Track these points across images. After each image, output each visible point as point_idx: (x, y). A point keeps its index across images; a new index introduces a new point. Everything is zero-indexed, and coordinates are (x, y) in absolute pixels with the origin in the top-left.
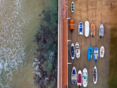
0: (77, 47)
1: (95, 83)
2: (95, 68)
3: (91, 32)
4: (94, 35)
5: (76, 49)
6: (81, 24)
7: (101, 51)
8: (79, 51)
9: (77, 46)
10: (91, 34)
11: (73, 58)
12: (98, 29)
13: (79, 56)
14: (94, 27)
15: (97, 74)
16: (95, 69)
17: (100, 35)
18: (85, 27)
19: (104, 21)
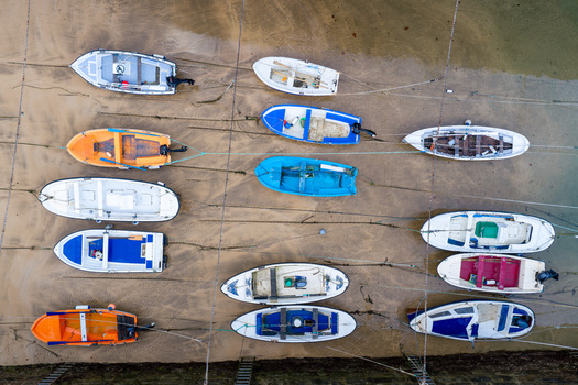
0: (264, 287)
1: (520, 143)
2: (415, 139)
3: (140, 162)
4: (165, 140)
5: (275, 295)
6: (73, 250)
7: (290, 88)
8: (288, 270)
9: (253, 284)
10: (155, 162)
11: (347, 325)
12: (114, 106)
13: (334, 273)
14: (102, 135)
15: (458, 129)
16: (428, 142)
17: (162, 88)
18: (101, 216)
19: (49, 48)
